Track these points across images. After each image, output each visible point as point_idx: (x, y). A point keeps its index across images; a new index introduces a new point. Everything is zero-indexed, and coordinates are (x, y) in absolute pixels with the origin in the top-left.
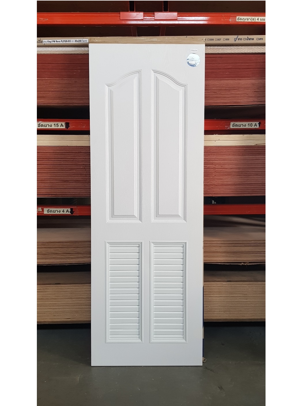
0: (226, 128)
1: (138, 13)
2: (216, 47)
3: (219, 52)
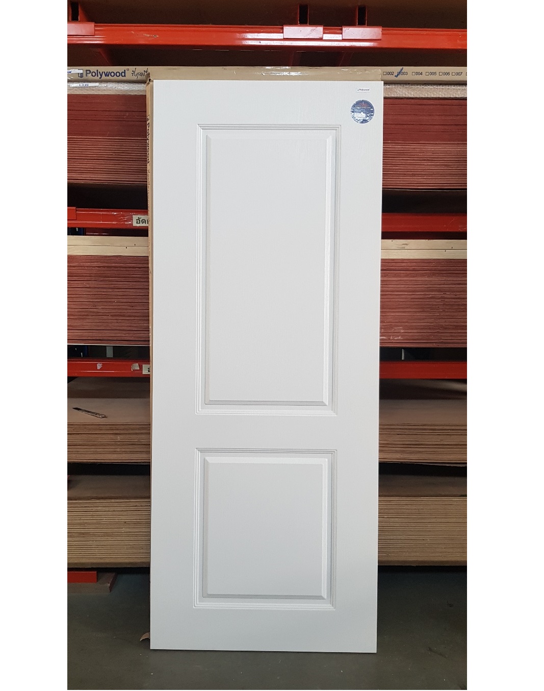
1: (314, 28)
2: (453, 87)
3: (457, 96)
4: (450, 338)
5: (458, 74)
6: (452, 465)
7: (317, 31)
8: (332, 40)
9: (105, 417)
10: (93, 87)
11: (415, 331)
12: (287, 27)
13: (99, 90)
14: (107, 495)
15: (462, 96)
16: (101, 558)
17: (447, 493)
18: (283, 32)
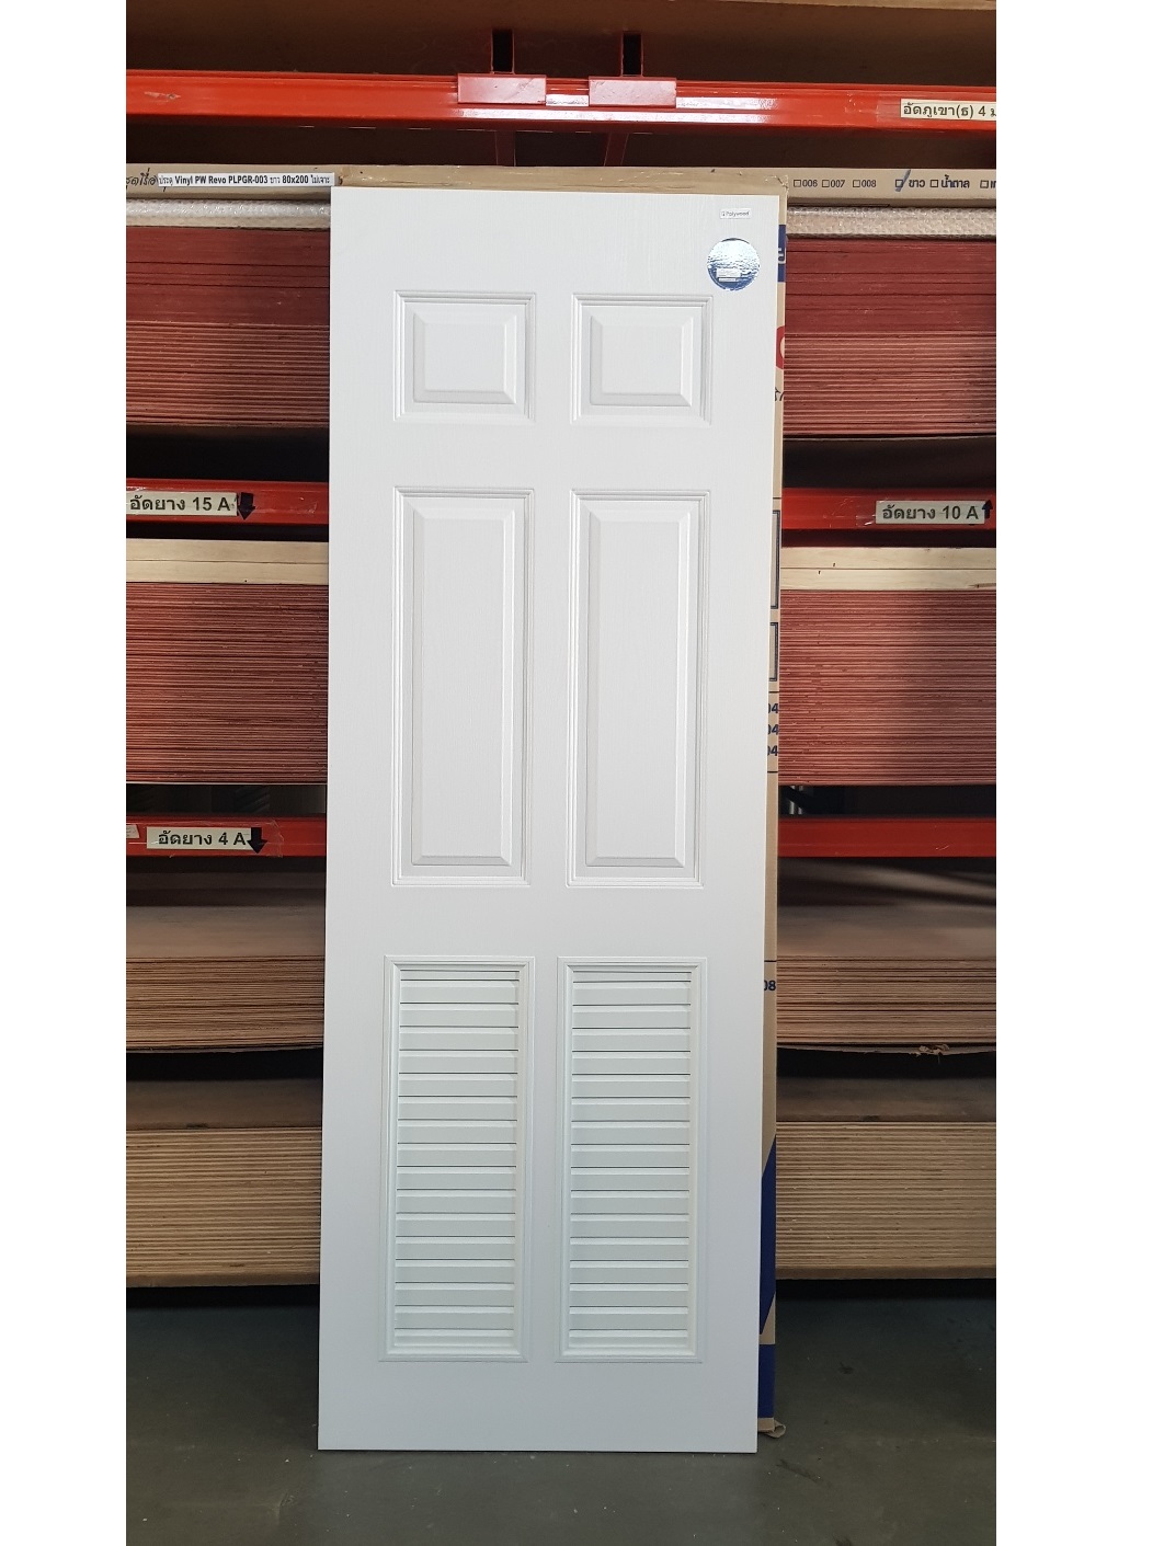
0: (861, 522)
1: (525, 80)
2: (826, 212)
3: (837, 232)
4: (835, 764)
5: (836, 183)
6: (845, 1050)
7: (530, 88)
8: (564, 107)
12: (466, 78)
15: (848, 232)
17: (835, 1113)
18: (456, 90)
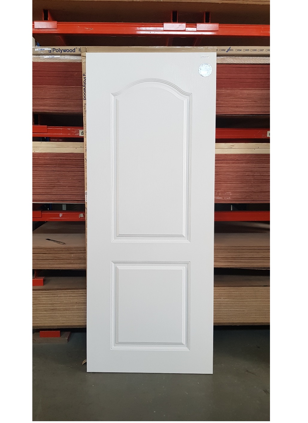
5: (261, 50)
6: (259, 269)
7: (182, 26)
8: (191, 31)
9: (64, 244)
10: (57, 58)
11: (238, 194)
12: (166, 24)
13: (60, 60)
14: (66, 288)
15: (264, 63)
16: (63, 323)
17: (256, 285)
18: (163, 27)
